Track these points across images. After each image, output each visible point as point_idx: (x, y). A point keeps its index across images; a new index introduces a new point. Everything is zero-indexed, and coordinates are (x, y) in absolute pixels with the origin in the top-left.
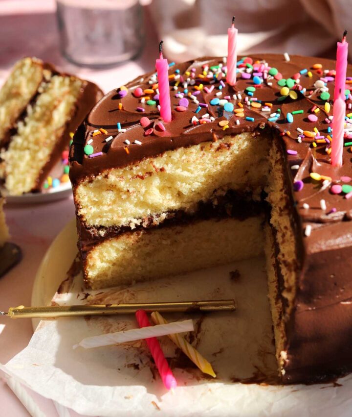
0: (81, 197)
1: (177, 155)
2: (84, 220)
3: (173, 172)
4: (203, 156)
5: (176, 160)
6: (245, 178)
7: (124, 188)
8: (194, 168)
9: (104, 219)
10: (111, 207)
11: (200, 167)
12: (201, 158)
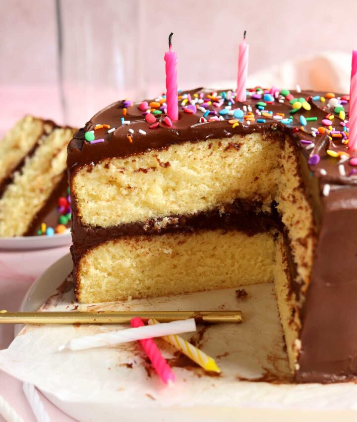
0: (78, 188)
1: (184, 150)
2: (80, 215)
3: (178, 170)
4: (210, 155)
5: (182, 156)
6: (255, 186)
7: (125, 182)
8: (201, 167)
9: (102, 217)
10: (109, 203)
11: (207, 166)
12: (208, 156)
